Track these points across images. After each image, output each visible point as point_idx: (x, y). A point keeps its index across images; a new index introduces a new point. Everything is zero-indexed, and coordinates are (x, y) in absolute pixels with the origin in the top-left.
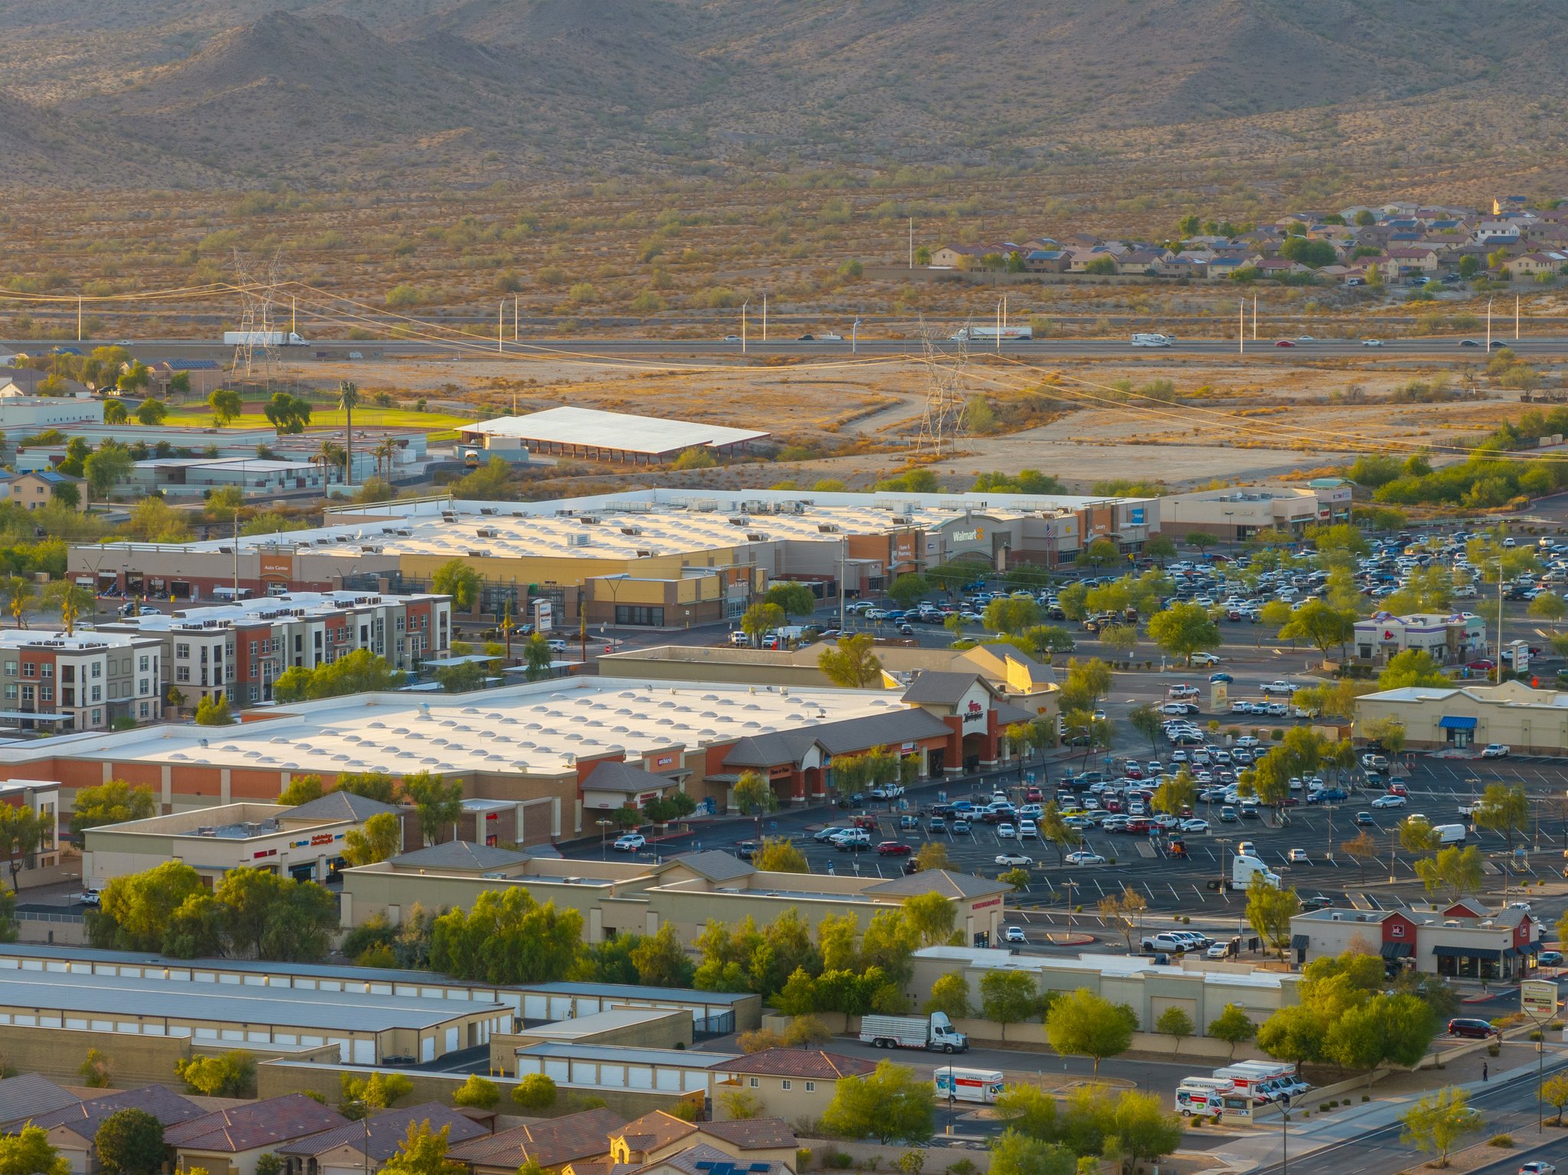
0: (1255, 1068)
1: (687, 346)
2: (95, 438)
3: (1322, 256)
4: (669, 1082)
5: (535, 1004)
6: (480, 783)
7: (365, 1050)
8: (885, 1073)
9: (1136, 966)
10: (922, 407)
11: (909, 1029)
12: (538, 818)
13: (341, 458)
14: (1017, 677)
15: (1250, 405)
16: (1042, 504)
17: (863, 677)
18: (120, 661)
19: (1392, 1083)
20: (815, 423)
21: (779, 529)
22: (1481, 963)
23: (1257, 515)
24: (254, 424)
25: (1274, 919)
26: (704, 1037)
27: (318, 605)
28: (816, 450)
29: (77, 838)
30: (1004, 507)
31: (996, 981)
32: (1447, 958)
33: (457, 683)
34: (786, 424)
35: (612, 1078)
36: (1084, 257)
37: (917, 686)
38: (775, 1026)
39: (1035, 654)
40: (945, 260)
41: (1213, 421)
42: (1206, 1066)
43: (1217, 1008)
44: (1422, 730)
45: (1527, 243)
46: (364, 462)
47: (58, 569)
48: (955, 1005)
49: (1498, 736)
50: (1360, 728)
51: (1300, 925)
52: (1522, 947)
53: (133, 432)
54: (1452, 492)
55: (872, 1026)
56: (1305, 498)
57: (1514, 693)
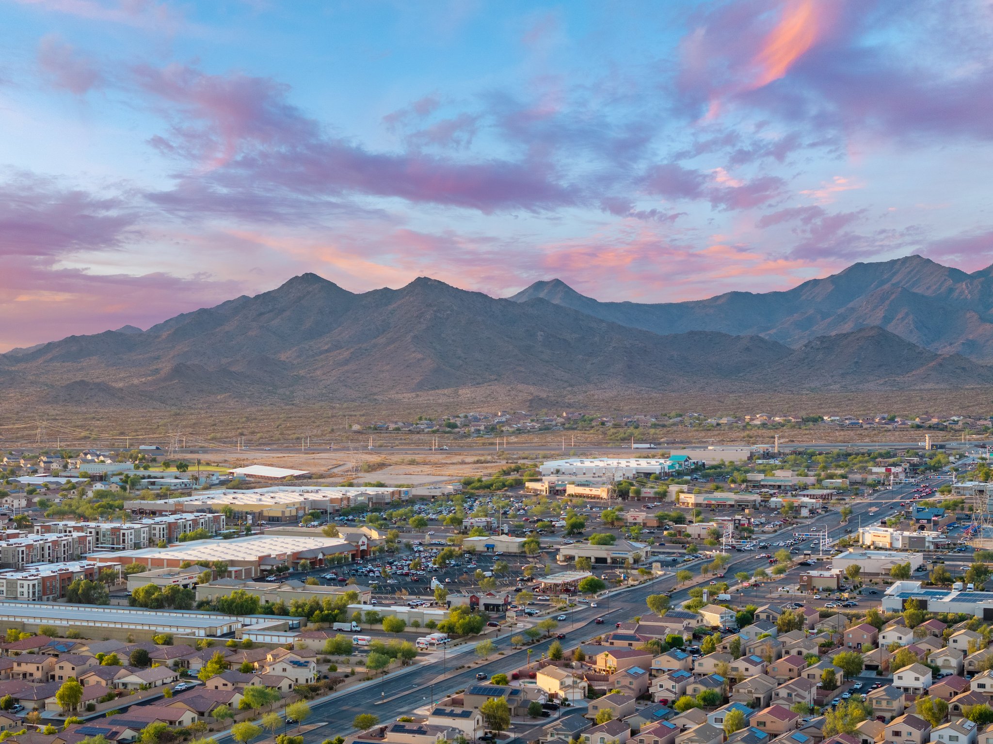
0: (437, 635)
1: (288, 450)
2: (131, 474)
3: (454, 426)
4: (283, 640)
5: (247, 620)
6: (233, 563)
7: (202, 633)
8: (339, 637)
9: (406, 609)
10: (350, 465)
11: (346, 626)
12: (248, 572)
13: (196, 479)
14: (375, 535)
15: (435, 464)
16: (381, 490)
17: (333, 534)
18: (137, 531)
19: (472, 639)
20: (322, 470)
21: (312, 497)
22: (496, 608)
23: (437, 493)
24: (173, 470)
25: (442, 596)
26: (292, 629)
27: (190, 516)
28: (322, 476)
29: (126, 578)
30: (371, 491)
31: (369, 613)
32: (487, 606)
33: (226, 537)
34: (314, 470)
35: (268, 640)
36: (392, 426)
37: (348, 537)
38: (311, 626)
39: (380, 529)
40: (356, 427)
41: (426, 469)
42: (424, 635)
43: (427, 620)
44: (480, 548)
45: (507, 423)
46: (202, 480)
47: (121, 508)
48: (358, 620)
49: (500, 549)
50: (464, 548)
51: (449, 598)
52: (507, 603)
53: (141, 472)
54: (488, 487)
55: (336, 625)
56: (450, 488)
57: (504, 538)
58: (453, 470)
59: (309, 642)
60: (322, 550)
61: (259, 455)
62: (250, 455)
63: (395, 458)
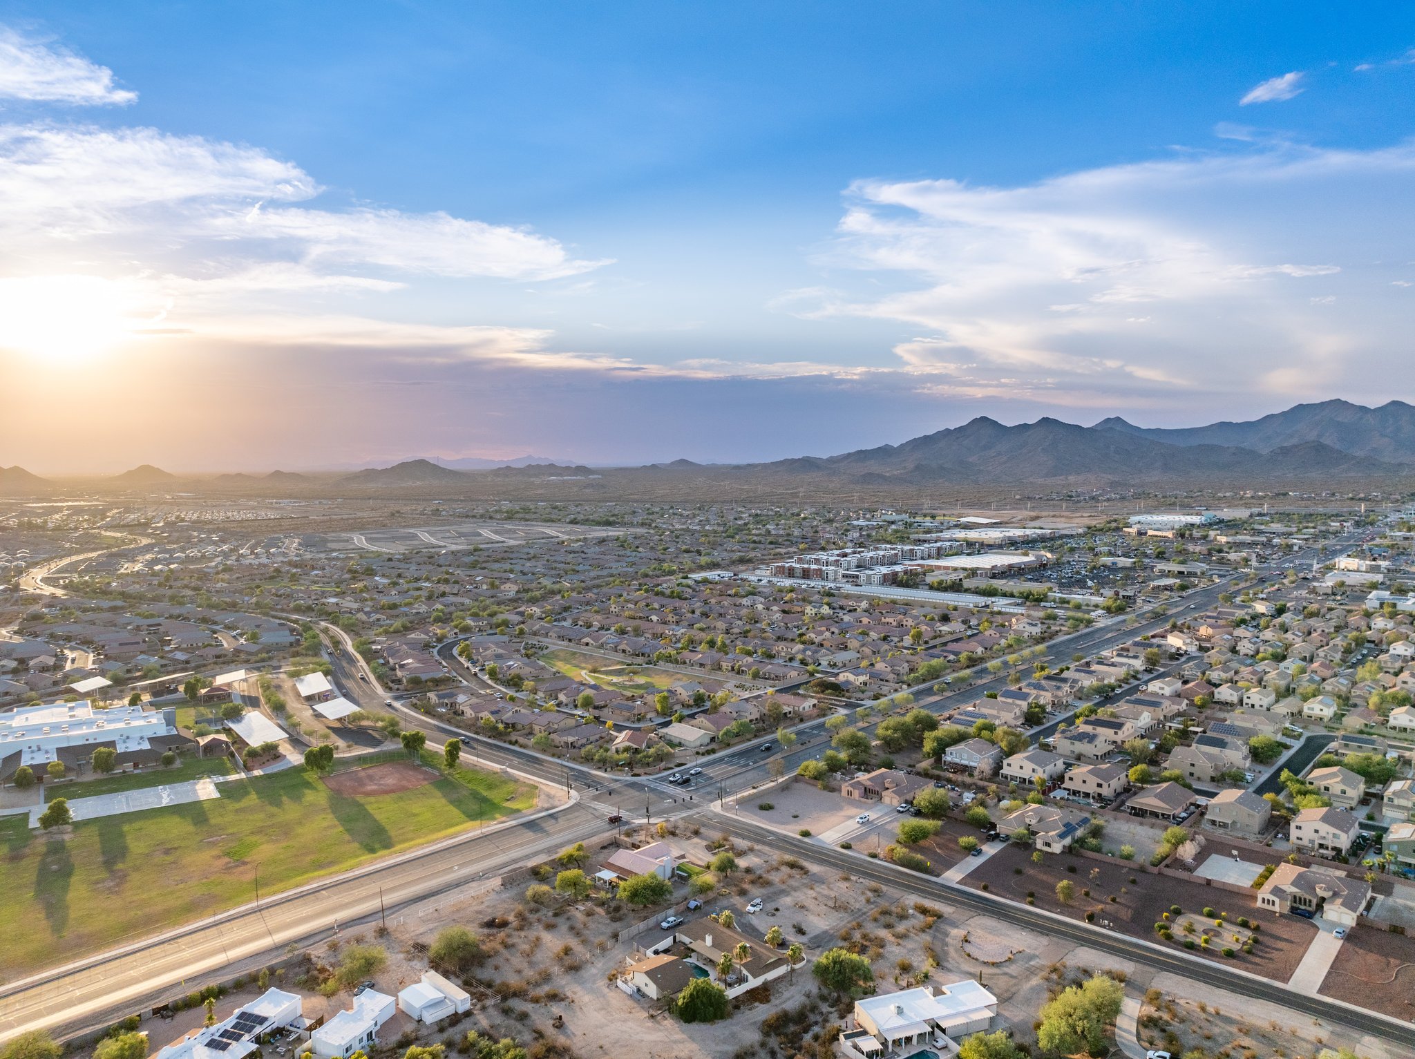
8: (1049, 611)
9: (1081, 597)
11: (1048, 605)
12: (986, 573)
13: (942, 524)
14: (1049, 555)
16: (1043, 531)
19: (1120, 614)
20: (1005, 519)
22: (1129, 597)
23: (1074, 533)
24: (928, 519)
25: (1098, 590)
26: (1018, 605)
27: (948, 544)
28: (1007, 523)
29: (925, 575)
30: (1039, 531)
32: (1124, 596)
34: (1002, 519)
35: (1008, 610)
37: (1037, 556)
38: (1028, 603)
39: (1051, 551)
40: (1018, 497)
42: (1094, 611)
44: (1109, 564)
46: (945, 524)
47: (908, 538)
48: (1054, 601)
49: (1120, 565)
50: (1100, 563)
51: (1102, 591)
52: (1135, 595)
53: (912, 520)
54: (1102, 530)
55: (1042, 604)
58: (1077, 520)
59: (1032, 612)
60: (1024, 563)
61: (970, 511)
62: (966, 511)
63: (1044, 514)
